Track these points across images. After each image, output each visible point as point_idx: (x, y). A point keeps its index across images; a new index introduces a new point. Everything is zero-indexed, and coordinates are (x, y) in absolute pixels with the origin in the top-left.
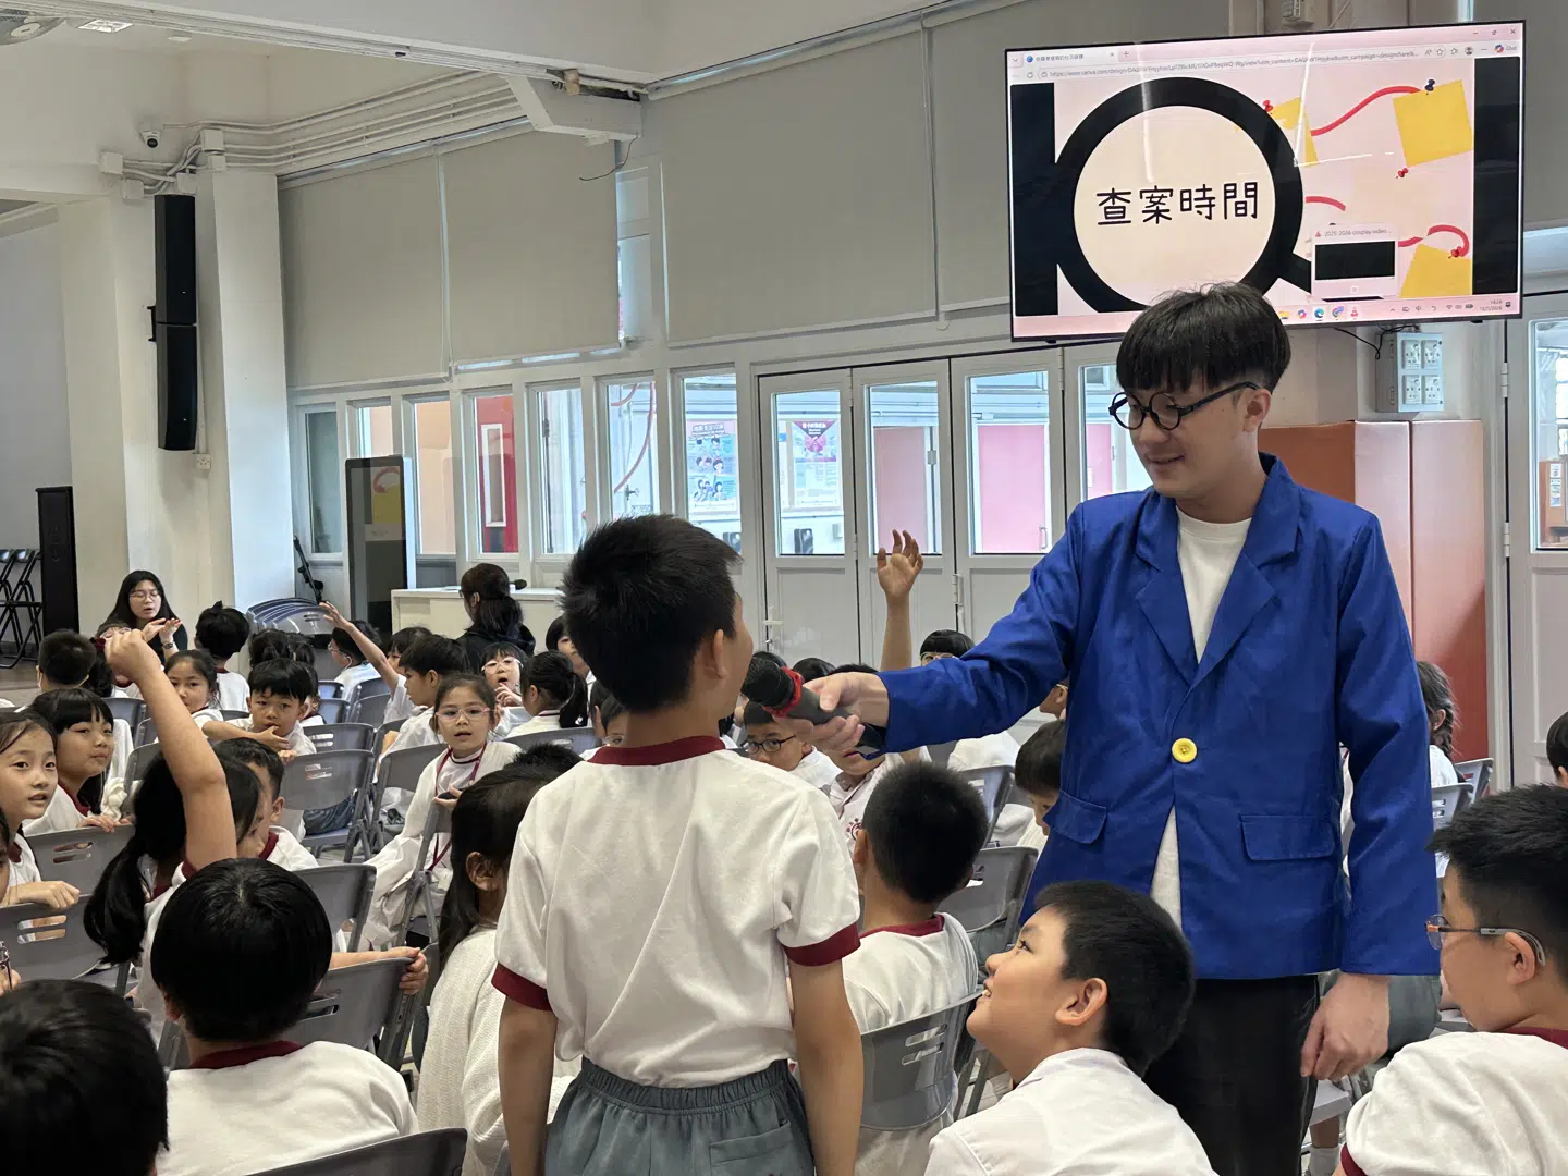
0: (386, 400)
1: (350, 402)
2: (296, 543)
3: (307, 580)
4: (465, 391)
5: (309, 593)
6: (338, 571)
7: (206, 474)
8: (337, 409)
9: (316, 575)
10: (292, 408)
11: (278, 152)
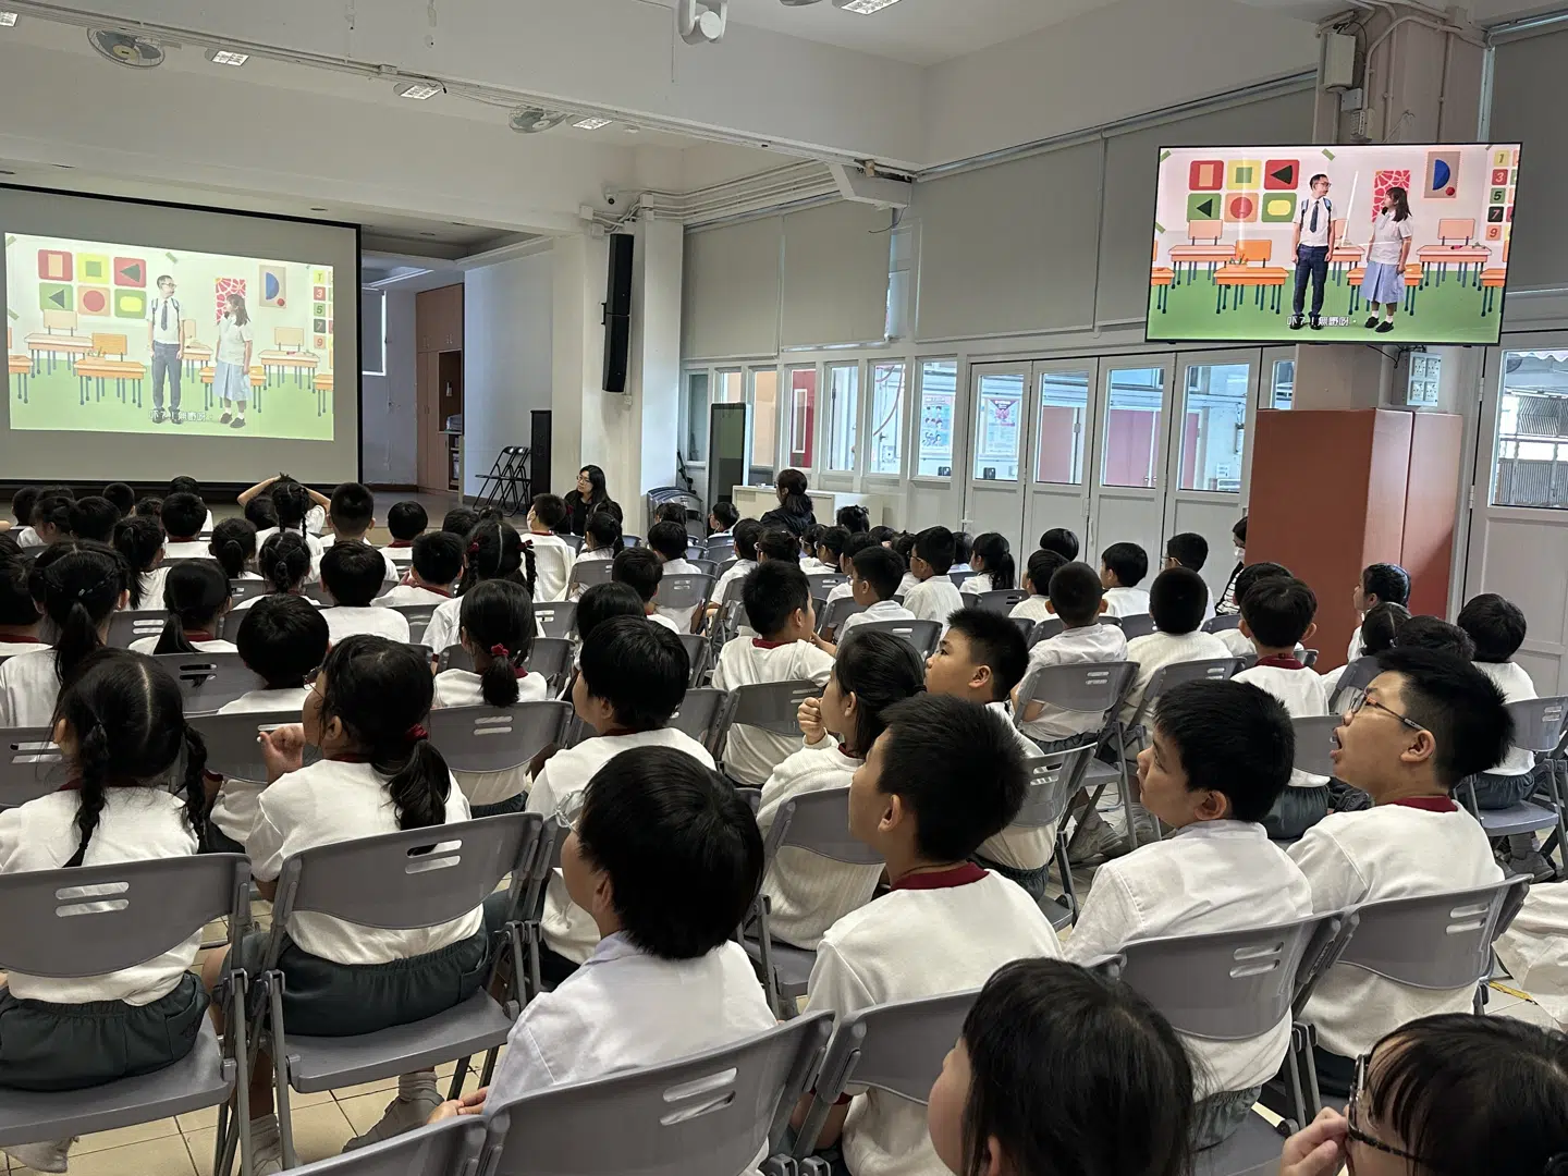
0: (738, 369)
1: (717, 369)
2: (679, 454)
3: (684, 476)
4: (787, 365)
5: (684, 485)
6: (702, 473)
7: (629, 407)
8: (709, 373)
9: (689, 474)
10: (682, 370)
11: (685, 210)
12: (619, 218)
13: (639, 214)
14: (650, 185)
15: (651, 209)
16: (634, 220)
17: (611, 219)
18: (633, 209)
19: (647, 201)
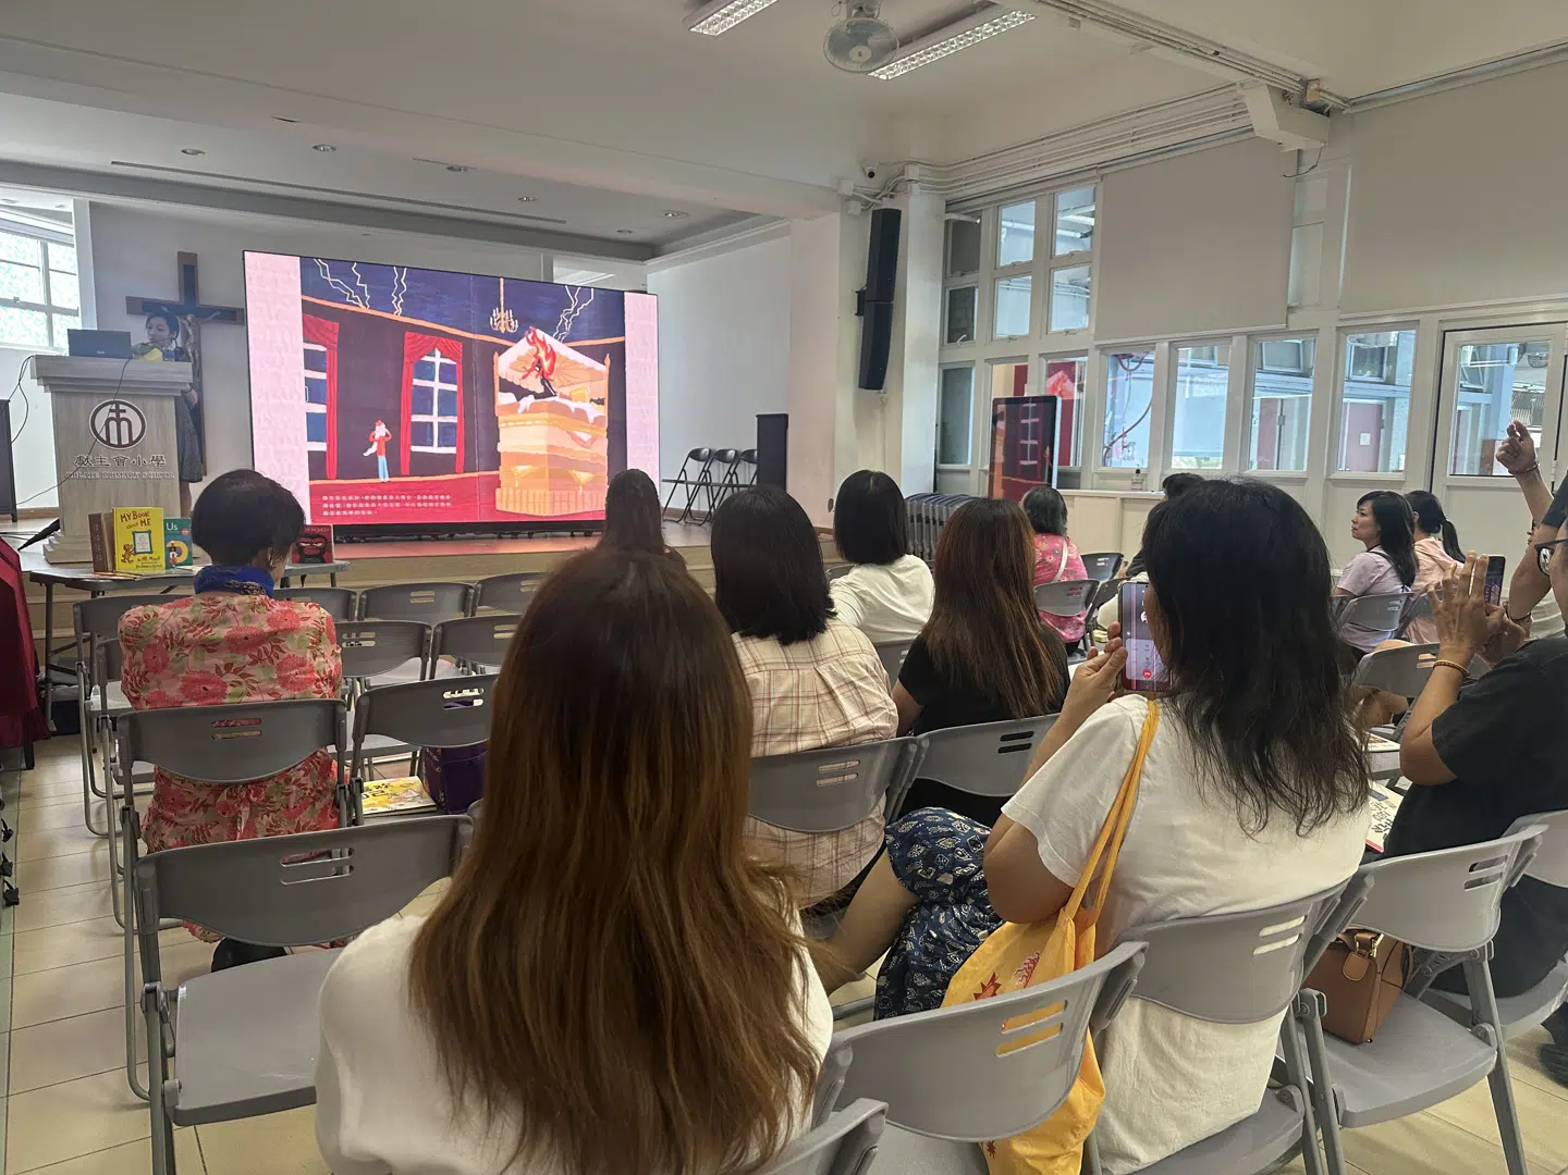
1: (985, 361)
8: (974, 366)
10: (940, 363)
11: (953, 182)
12: (877, 194)
13: (898, 189)
14: (914, 154)
15: (917, 182)
16: (892, 197)
17: (868, 196)
18: (891, 184)
19: (913, 172)
